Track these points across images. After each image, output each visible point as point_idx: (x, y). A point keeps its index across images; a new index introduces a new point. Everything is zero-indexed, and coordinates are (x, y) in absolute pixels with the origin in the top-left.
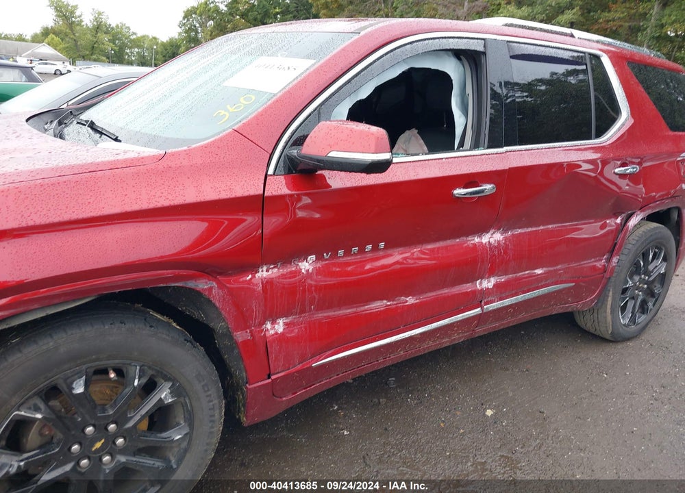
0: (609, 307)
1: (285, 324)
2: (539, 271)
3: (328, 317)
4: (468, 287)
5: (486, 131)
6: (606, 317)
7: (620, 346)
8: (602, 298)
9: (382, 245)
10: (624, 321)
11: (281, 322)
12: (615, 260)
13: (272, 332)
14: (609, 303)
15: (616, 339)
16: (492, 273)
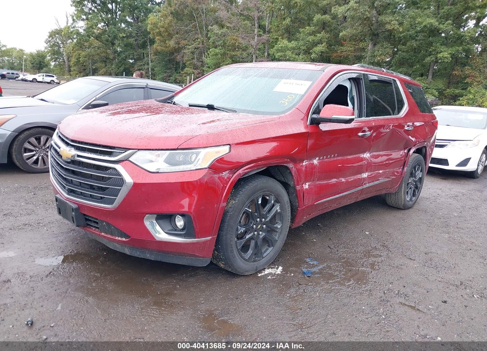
0: (403, 191)
1: (309, 185)
2: (381, 172)
3: (320, 184)
4: (359, 176)
5: (364, 110)
6: (401, 196)
7: (406, 211)
8: (400, 187)
9: (336, 155)
10: (408, 199)
11: (307, 184)
12: (405, 169)
13: (305, 188)
14: (403, 189)
15: (405, 208)
16: (367, 171)
